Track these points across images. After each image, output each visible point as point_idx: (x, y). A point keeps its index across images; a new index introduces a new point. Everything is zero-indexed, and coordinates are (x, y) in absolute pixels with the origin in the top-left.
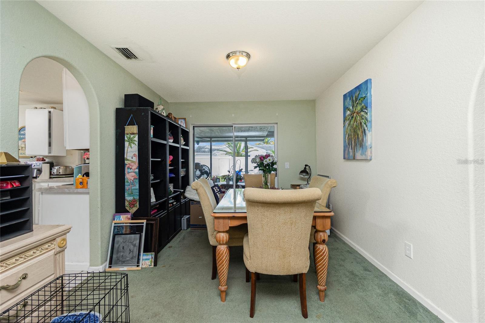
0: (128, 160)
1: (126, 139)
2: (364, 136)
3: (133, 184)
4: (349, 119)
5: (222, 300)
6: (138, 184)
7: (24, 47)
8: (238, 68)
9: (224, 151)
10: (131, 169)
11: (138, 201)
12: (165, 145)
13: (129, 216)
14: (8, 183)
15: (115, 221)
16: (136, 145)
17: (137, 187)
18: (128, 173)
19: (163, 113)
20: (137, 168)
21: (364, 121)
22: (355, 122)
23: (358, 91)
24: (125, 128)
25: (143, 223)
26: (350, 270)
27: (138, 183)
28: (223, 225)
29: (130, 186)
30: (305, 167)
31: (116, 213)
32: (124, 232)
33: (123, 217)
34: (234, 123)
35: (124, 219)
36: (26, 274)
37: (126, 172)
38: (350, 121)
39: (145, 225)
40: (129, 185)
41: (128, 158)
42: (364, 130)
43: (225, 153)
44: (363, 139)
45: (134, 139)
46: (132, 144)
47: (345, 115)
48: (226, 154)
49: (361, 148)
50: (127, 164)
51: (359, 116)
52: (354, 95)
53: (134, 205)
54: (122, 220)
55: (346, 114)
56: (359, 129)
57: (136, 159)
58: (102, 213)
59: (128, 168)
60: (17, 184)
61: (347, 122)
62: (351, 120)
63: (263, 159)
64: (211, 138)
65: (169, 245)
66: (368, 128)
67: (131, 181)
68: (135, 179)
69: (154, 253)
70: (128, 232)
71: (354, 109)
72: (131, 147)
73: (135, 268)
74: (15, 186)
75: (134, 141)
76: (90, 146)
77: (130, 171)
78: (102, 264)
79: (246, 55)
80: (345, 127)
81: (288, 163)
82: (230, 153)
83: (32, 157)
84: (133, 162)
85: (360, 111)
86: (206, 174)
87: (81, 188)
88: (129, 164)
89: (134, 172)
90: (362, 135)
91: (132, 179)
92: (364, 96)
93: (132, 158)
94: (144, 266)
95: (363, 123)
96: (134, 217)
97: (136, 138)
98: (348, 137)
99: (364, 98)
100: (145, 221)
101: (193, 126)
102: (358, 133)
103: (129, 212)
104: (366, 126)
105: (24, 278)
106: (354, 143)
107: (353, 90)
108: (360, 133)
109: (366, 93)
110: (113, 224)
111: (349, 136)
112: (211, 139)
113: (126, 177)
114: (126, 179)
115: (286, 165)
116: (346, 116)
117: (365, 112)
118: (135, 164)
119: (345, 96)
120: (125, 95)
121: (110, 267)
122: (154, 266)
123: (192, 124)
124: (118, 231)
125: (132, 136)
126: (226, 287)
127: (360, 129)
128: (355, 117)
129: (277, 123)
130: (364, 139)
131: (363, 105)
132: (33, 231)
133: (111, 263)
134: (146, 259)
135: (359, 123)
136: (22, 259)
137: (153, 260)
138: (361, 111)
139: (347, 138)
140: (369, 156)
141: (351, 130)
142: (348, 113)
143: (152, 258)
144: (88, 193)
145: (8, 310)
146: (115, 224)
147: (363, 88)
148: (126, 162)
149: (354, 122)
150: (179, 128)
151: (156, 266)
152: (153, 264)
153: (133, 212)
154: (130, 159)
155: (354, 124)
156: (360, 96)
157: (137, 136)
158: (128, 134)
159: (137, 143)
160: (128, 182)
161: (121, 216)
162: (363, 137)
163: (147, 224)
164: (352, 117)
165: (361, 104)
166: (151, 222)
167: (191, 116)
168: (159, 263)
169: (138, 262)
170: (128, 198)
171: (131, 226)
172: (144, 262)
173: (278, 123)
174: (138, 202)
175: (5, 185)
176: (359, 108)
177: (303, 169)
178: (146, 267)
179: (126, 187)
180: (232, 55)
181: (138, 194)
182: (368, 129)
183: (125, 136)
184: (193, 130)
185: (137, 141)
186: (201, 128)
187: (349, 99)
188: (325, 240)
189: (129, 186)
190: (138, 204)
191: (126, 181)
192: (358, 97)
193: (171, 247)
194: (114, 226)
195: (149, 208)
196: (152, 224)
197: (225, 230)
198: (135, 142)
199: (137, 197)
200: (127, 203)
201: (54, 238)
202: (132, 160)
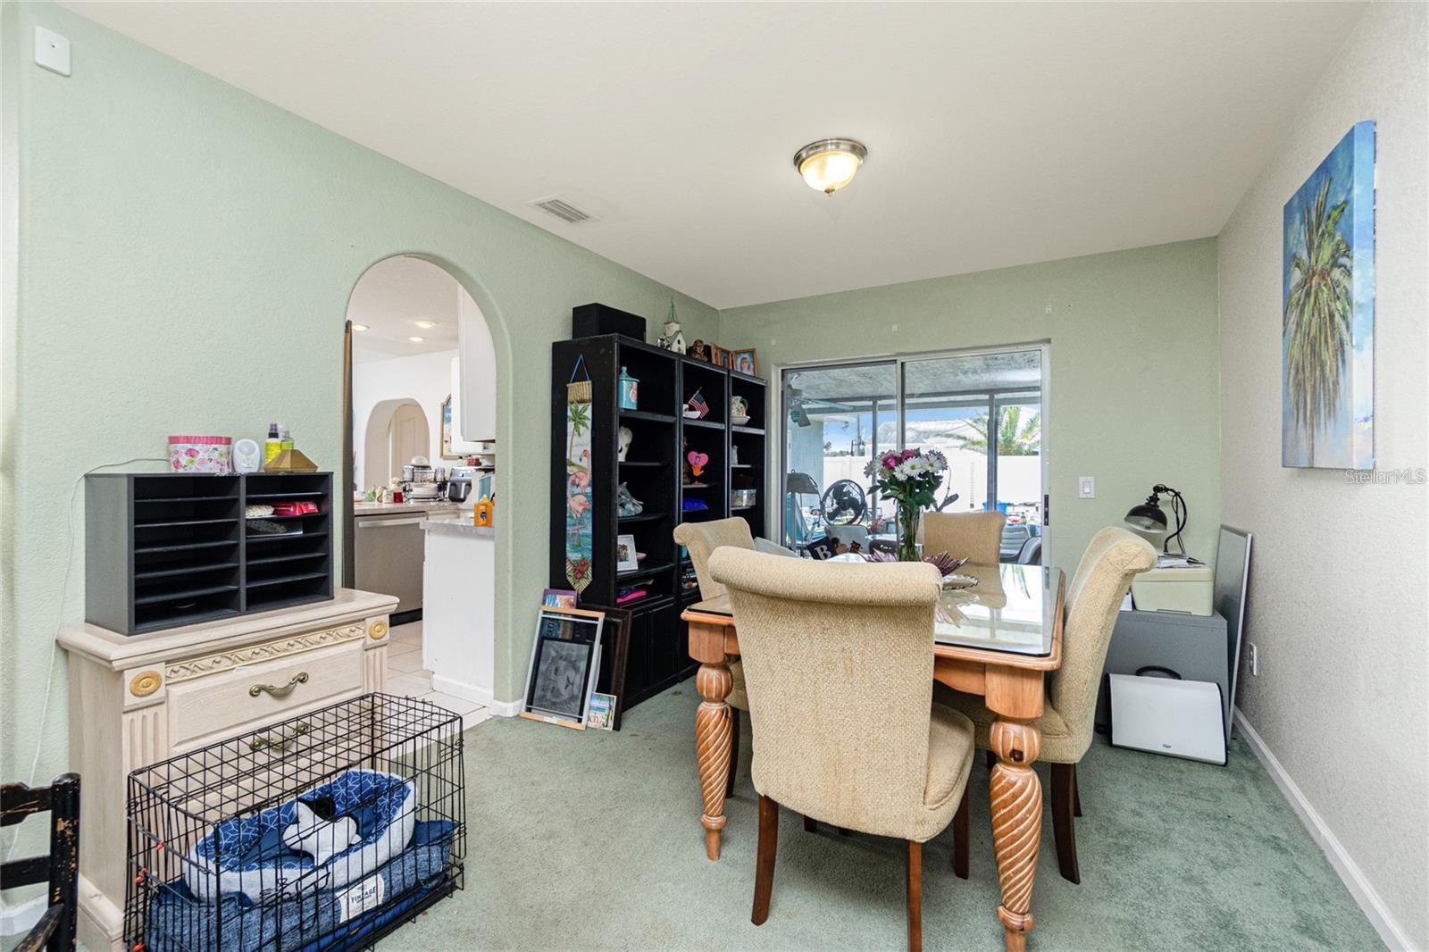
0: (573, 465)
1: (569, 414)
2: (1341, 370)
3: (581, 522)
4: (1298, 304)
5: (710, 856)
6: (591, 524)
7: (352, 246)
8: (827, 191)
9: (959, 437)
10: (578, 486)
11: (590, 564)
12: (672, 426)
13: (572, 598)
14: (295, 506)
15: (546, 608)
16: (587, 428)
17: (589, 530)
18: (574, 495)
19: (679, 342)
20: (589, 485)
21: (1340, 308)
22: (1316, 314)
23: (1323, 182)
24: (567, 389)
25: (597, 619)
26: (1225, 908)
27: (591, 520)
28: (709, 648)
29: (576, 527)
30: (1155, 495)
31: (551, 587)
32: (560, 634)
33: (560, 599)
34: (898, 351)
35: (562, 604)
36: (305, 675)
37: (569, 494)
38: (1302, 312)
39: (600, 624)
40: (574, 525)
41: (573, 460)
42: (1341, 340)
43: (961, 442)
44: (1336, 383)
45: (585, 414)
46: (581, 426)
47: (1288, 287)
48: (962, 447)
49: (1333, 422)
50: (570, 475)
51: (1325, 285)
52: (1314, 200)
53: (582, 573)
54: (559, 605)
55: (1289, 284)
56: (1326, 342)
57: (587, 463)
58: (515, 585)
59: (573, 483)
60: (312, 507)
61: (1293, 318)
62: (1304, 304)
63: (892, 464)
64: (875, 398)
65: (677, 687)
66: (1351, 335)
67: (579, 515)
68: (585, 510)
69: (615, 697)
70: (567, 637)
71: (1313, 259)
72: (579, 434)
73: (572, 724)
74: (305, 512)
75: (585, 418)
76: (497, 433)
77: (577, 490)
78: (514, 700)
79: (848, 148)
80: (1287, 334)
81: (1091, 479)
82: (979, 443)
83: (461, 458)
84: (582, 469)
85: (1328, 267)
86: (853, 508)
87: (483, 525)
88: (574, 474)
89: (582, 494)
90: (1335, 368)
91: (581, 511)
92: (1342, 199)
93: (581, 460)
94: (591, 724)
95: (1338, 318)
96: (583, 601)
97: (589, 413)
98: (1295, 378)
99: (1343, 210)
100: (601, 616)
101: (783, 370)
102: (1323, 357)
103: (573, 589)
104: (1348, 327)
105: (302, 681)
106: (1311, 399)
107: (1309, 180)
108: (1327, 356)
109: (1348, 186)
110: (541, 612)
111: (1297, 372)
112: (875, 403)
113: (568, 505)
114: (568, 510)
115: (1081, 486)
116: (1290, 291)
117: (1345, 267)
118: (586, 474)
119: (1288, 209)
120: (574, 309)
121: (529, 710)
122: (614, 729)
123: (777, 365)
124: (549, 631)
125: (581, 407)
126: (721, 819)
127: (1329, 340)
128: (1316, 293)
129: (1049, 341)
130: (1341, 382)
131: (1338, 238)
132: (333, 598)
133: (530, 701)
134: (599, 709)
135: (1327, 315)
136: (301, 646)
137: (612, 714)
138: (1332, 266)
139: (1291, 379)
140: (1354, 455)
141: (1303, 347)
142: (1297, 275)
143: (610, 708)
144: (492, 538)
145: (267, 729)
146: (545, 612)
147: (1340, 167)
148: (570, 469)
149: (1313, 315)
150: (726, 378)
151: (618, 730)
152: (611, 723)
153: (581, 590)
154: (578, 462)
155: (1311, 321)
156: (1331, 202)
157: (590, 407)
158: (572, 403)
159: (589, 423)
160: (572, 517)
161: (558, 597)
162: (1337, 376)
163: (605, 622)
164: (1308, 295)
165: (1332, 236)
166: (614, 620)
167: (773, 343)
168: (626, 724)
169: (581, 713)
170: (573, 556)
171: (575, 622)
172: (592, 714)
173: (1052, 341)
174: (590, 568)
175: (292, 509)
176: (1326, 253)
177: (1143, 502)
178: (597, 727)
179: (568, 528)
180: (808, 156)
181: (590, 547)
182: (1351, 341)
183: (569, 408)
184: (782, 380)
185: (590, 417)
186: (831, 371)
187: (1300, 219)
188: (1021, 753)
189: (573, 528)
190: (589, 572)
191: (568, 515)
192: (1324, 209)
193: (680, 693)
194: (543, 618)
195: (613, 582)
196: (616, 625)
197: (713, 661)
198: (586, 422)
199: (589, 556)
200: (569, 568)
201: (362, 617)
202: (580, 464)
